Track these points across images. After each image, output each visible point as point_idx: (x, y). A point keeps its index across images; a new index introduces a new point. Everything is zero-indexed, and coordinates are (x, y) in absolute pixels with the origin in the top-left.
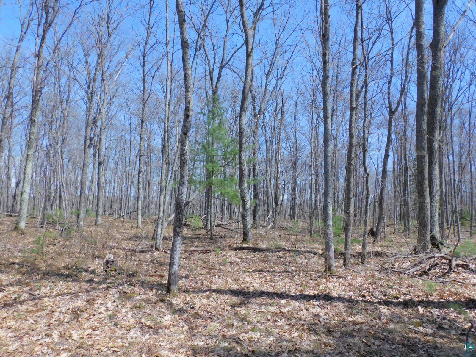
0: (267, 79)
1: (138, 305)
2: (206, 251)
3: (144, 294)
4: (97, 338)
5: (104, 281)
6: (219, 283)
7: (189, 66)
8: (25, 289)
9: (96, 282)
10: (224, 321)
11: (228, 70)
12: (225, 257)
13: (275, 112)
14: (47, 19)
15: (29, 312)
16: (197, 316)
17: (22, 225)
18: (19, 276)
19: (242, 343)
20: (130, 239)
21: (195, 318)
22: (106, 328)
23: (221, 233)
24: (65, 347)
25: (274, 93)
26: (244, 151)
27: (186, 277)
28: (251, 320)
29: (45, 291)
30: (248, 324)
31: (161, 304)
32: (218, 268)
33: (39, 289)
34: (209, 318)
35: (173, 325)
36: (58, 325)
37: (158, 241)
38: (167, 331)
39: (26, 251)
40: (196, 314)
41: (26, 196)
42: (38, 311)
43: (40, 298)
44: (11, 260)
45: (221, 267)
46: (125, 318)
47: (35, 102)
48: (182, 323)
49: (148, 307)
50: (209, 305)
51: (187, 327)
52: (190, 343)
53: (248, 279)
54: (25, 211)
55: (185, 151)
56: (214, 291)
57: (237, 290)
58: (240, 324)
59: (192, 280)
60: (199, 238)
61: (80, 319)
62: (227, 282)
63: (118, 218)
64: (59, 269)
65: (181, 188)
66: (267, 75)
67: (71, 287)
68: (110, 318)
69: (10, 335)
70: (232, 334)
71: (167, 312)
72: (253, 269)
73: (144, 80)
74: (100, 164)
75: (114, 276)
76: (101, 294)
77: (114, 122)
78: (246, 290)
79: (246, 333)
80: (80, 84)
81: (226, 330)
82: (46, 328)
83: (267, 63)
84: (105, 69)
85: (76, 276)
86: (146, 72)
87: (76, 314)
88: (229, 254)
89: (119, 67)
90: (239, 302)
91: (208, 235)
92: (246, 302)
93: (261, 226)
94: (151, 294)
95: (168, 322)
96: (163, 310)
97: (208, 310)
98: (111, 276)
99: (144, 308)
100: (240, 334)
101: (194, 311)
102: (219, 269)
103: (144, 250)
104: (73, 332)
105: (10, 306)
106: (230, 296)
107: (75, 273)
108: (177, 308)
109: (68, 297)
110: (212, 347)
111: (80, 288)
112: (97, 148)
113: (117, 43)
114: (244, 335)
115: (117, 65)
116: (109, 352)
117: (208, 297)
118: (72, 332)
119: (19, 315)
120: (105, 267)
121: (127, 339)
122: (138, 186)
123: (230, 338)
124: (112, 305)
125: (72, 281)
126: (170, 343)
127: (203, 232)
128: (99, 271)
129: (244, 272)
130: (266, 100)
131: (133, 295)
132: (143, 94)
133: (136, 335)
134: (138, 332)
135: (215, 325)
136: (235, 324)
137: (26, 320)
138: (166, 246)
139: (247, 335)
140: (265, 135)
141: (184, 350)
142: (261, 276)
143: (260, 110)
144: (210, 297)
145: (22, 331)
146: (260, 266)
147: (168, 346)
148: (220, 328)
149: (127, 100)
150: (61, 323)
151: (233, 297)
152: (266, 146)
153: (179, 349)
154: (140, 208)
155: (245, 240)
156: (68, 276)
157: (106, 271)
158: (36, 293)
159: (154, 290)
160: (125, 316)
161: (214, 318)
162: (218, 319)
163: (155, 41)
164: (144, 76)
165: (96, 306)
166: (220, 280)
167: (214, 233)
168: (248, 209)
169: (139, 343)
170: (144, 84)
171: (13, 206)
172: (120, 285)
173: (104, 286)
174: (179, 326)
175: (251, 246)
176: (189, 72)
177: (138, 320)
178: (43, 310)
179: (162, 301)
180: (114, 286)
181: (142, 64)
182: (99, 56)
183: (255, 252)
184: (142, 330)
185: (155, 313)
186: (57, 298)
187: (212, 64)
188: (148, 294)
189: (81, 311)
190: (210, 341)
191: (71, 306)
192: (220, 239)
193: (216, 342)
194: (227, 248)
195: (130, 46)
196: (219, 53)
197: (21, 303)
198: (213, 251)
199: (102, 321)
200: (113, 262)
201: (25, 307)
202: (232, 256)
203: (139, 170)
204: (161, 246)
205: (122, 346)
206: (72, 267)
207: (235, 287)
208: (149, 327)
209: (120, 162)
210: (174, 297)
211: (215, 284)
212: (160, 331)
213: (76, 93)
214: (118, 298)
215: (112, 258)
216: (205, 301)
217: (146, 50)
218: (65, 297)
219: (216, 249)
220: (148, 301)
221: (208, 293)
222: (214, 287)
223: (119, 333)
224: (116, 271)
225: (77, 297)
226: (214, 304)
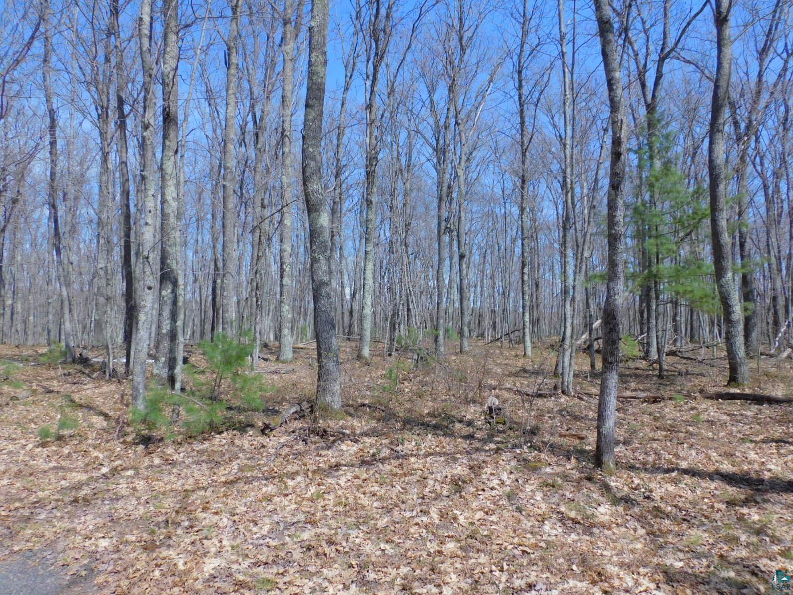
0: (761, 60)
1: (550, 481)
2: (656, 398)
3: (558, 465)
4: (493, 527)
5: (490, 438)
6: (690, 457)
7: (615, 65)
8: (384, 442)
9: (477, 439)
10: (717, 529)
11: (676, 61)
12: (695, 411)
13: (784, 124)
14: (377, 48)
15: (394, 475)
16: (658, 512)
17: (366, 352)
18: (373, 423)
19: (766, 576)
20: (516, 375)
21: (656, 516)
22: (506, 513)
23: (679, 367)
24: (451, 533)
25: (779, 86)
26: (722, 210)
27: (626, 443)
28: (777, 534)
29: (410, 447)
30: (772, 542)
31: (589, 485)
32: (684, 431)
33: (403, 444)
34: (685, 520)
35: (617, 524)
36: (435, 499)
37: (566, 379)
38: (606, 532)
39: (374, 389)
40: (657, 508)
41: (368, 311)
42: (405, 475)
43: (405, 457)
44: (360, 401)
45: (691, 429)
46: (532, 501)
47: (369, 174)
48: (633, 523)
49: (568, 487)
50: (681, 497)
51: (644, 531)
52: (655, 560)
53: (752, 455)
54: (367, 333)
55: (616, 219)
56: (686, 471)
57: (734, 474)
58: (754, 539)
59: (638, 448)
60: (637, 376)
61: (463, 494)
62: (709, 458)
63: (492, 341)
64: (422, 416)
65: (612, 285)
66: (763, 52)
67: (444, 444)
68: (509, 497)
69: (375, 504)
70: (739, 555)
71: (601, 499)
72: (762, 437)
73: (522, 111)
74: (462, 257)
75: (504, 432)
76: (488, 459)
77: (477, 188)
78: (754, 476)
79: (770, 559)
80: (424, 138)
81: (726, 548)
82: (420, 501)
83: (760, 29)
84: (459, 107)
85: (447, 427)
86: (524, 98)
87: (458, 485)
88: (704, 406)
89: (480, 98)
90: (743, 497)
91: (654, 369)
92: (759, 499)
93: (762, 354)
94: (569, 467)
95: (607, 517)
96: (595, 496)
97: (680, 504)
98: (500, 432)
99: (560, 487)
100: (758, 559)
101: (652, 504)
102: (687, 432)
103: (542, 392)
104: (458, 513)
105: (369, 463)
106: (720, 483)
107: (445, 424)
108: (619, 495)
109: (442, 459)
110: (703, 575)
111: (457, 446)
112: (455, 233)
113: (474, 61)
114: (765, 561)
115: (477, 97)
116: (516, 552)
117: (675, 482)
118: (456, 512)
119: (382, 478)
120: (488, 417)
121: (542, 537)
122: (523, 288)
123: (738, 564)
124: (509, 478)
125: (443, 435)
126: (617, 555)
127: (643, 364)
128: (479, 423)
129: (743, 440)
130: (762, 104)
131: (538, 464)
132: (522, 135)
133: (554, 532)
134: (557, 527)
135: (698, 535)
136: (743, 538)
137: (393, 487)
138: (578, 388)
139: (773, 564)
140: (761, 175)
141: (646, 570)
142: (782, 451)
143: (749, 127)
144: (680, 482)
145: (390, 502)
146: (778, 431)
147: (615, 559)
148: (711, 541)
149: (496, 149)
150: (438, 497)
151: (727, 487)
152: (766, 195)
153: (638, 567)
154: (528, 325)
155: (733, 379)
156: (436, 427)
157: (489, 423)
158: (400, 448)
159: (573, 460)
160: (532, 498)
161: (693, 521)
162: (703, 524)
163: (537, 41)
164: (522, 105)
165: (484, 476)
166: (694, 453)
167: (665, 367)
168: (738, 322)
169: (563, 545)
170: (522, 118)
171: (350, 326)
172: (515, 446)
173: (492, 446)
174: (627, 527)
175: (748, 391)
176: (617, 75)
177: (554, 507)
178: (412, 474)
179: (589, 479)
180: (506, 447)
181: (517, 85)
182: (450, 89)
183: (762, 404)
184: (564, 524)
185: (580, 497)
186: (428, 459)
187: (641, 57)
188: (564, 465)
189: (464, 482)
190: (696, 562)
191: (448, 471)
192: (679, 378)
193: (708, 566)
194: (698, 394)
195: (495, 60)
196: (656, 33)
197: (383, 461)
198: (670, 399)
199: (498, 501)
200: (499, 409)
201: (387, 467)
202: (711, 410)
203: (523, 262)
204: (571, 387)
205: (536, 546)
206: (440, 414)
207: (726, 467)
208: (575, 521)
209: (488, 252)
210: (611, 475)
211: (685, 459)
212: (595, 530)
213: (419, 152)
214: (517, 468)
215: (497, 403)
216: (671, 488)
217: (523, 61)
218: (438, 458)
219: (675, 395)
220: (565, 477)
221: (674, 474)
222: (684, 465)
223: (527, 524)
224: (504, 424)
225: (455, 460)
226: (690, 495)
